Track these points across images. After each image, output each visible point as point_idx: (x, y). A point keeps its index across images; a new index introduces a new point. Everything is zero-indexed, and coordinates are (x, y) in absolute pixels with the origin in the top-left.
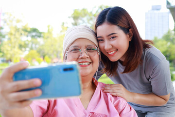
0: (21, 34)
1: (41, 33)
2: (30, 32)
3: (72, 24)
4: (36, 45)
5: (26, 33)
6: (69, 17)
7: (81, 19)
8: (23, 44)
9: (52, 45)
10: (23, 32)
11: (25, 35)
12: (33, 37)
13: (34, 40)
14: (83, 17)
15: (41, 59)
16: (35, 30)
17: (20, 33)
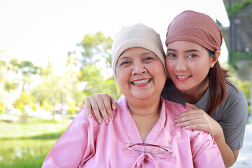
0: (9, 68)
1: (36, 68)
2: (20, 66)
3: (82, 54)
4: (29, 84)
5: (16, 68)
6: (78, 45)
7: (95, 48)
8: (10, 83)
9: (54, 85)
10: (11, 66)
11: (13, 70)
12: (25, 73)
13: (27, 78)
14: (97, 44)
15: (37, 105)
16: (27, 64)
17: (6, 67)
